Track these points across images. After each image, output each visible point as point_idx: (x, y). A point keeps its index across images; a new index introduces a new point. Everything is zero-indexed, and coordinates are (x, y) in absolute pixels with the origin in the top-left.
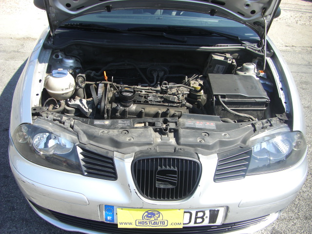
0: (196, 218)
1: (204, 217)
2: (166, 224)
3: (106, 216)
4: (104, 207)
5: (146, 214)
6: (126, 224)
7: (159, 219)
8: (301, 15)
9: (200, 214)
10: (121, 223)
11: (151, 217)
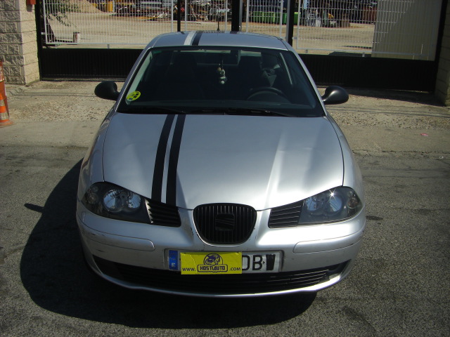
0: (254, 263)
1: (262, 262)
2: (226, 270)
3: (171, 262)
4: (168, 253)
5: (207, 258)
6: (188, 269)
7: (219, 263)
8: (406, 118)
9: (258, 259)
10: (184, 269)
11: (211, 261)
